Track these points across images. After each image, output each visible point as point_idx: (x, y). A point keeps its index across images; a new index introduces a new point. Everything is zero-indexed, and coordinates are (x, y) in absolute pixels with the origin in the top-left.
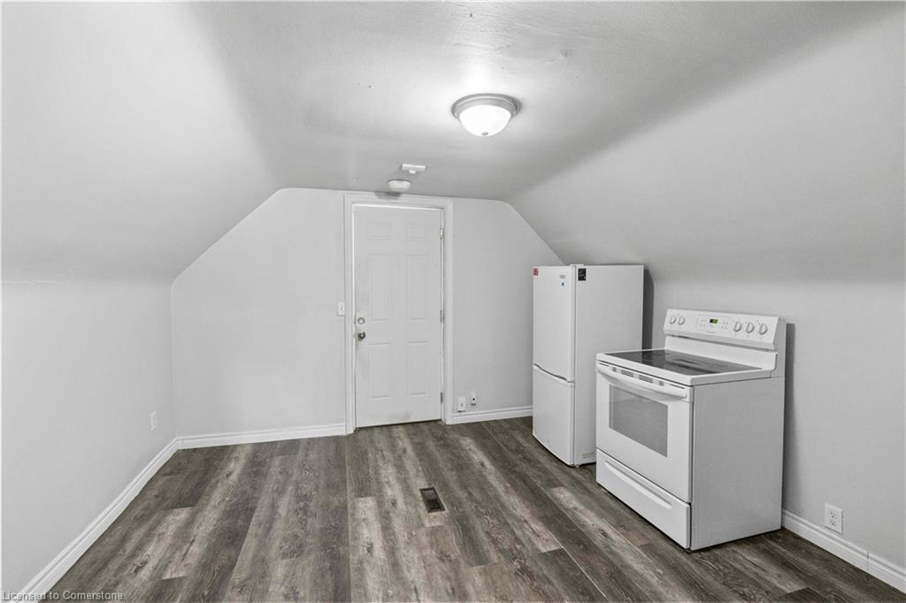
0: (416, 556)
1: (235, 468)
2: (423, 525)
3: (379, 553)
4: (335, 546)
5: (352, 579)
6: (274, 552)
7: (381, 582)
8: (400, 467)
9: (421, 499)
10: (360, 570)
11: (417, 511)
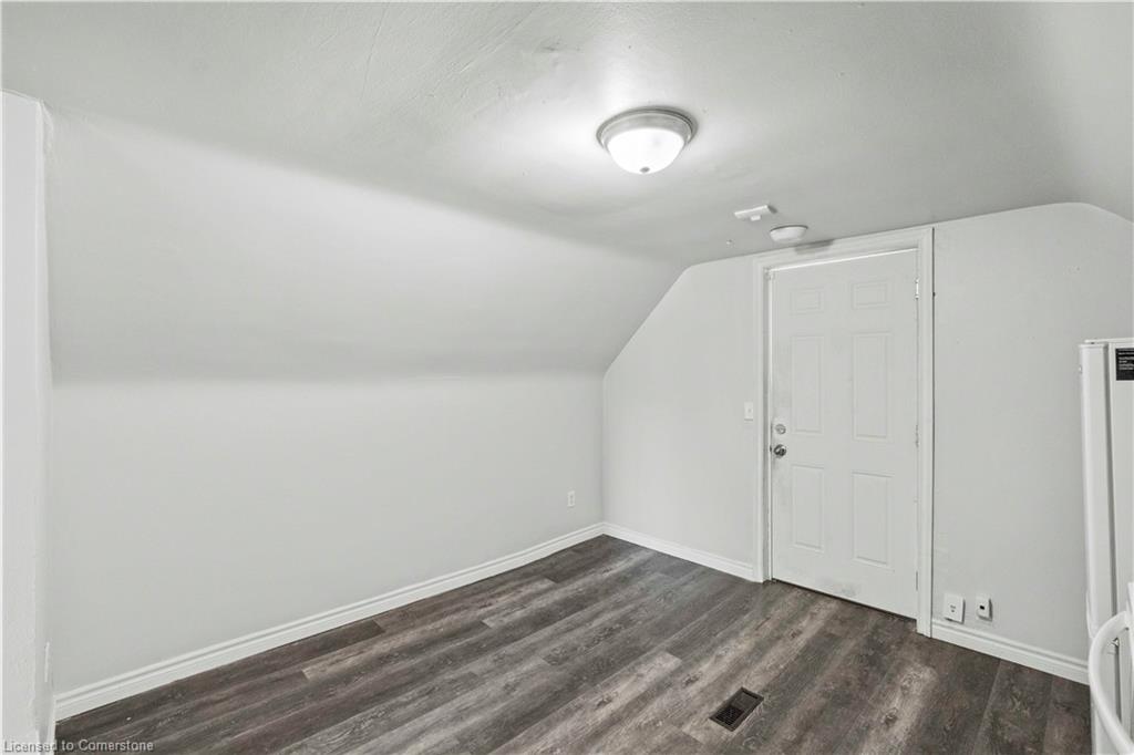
0: (626, 745)
1: (620, 566)
2: (681, 725)
3: (603, 714)
4: (585, 678)
5: (554, 714)
6: (546, 650)
7: (567, 737)
8: (760, 650)
9: (726, 698)
10: (569, 713)
11: (699, 707)
